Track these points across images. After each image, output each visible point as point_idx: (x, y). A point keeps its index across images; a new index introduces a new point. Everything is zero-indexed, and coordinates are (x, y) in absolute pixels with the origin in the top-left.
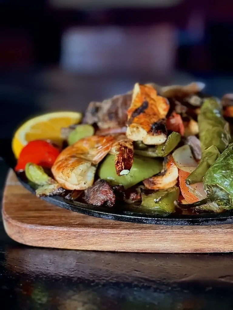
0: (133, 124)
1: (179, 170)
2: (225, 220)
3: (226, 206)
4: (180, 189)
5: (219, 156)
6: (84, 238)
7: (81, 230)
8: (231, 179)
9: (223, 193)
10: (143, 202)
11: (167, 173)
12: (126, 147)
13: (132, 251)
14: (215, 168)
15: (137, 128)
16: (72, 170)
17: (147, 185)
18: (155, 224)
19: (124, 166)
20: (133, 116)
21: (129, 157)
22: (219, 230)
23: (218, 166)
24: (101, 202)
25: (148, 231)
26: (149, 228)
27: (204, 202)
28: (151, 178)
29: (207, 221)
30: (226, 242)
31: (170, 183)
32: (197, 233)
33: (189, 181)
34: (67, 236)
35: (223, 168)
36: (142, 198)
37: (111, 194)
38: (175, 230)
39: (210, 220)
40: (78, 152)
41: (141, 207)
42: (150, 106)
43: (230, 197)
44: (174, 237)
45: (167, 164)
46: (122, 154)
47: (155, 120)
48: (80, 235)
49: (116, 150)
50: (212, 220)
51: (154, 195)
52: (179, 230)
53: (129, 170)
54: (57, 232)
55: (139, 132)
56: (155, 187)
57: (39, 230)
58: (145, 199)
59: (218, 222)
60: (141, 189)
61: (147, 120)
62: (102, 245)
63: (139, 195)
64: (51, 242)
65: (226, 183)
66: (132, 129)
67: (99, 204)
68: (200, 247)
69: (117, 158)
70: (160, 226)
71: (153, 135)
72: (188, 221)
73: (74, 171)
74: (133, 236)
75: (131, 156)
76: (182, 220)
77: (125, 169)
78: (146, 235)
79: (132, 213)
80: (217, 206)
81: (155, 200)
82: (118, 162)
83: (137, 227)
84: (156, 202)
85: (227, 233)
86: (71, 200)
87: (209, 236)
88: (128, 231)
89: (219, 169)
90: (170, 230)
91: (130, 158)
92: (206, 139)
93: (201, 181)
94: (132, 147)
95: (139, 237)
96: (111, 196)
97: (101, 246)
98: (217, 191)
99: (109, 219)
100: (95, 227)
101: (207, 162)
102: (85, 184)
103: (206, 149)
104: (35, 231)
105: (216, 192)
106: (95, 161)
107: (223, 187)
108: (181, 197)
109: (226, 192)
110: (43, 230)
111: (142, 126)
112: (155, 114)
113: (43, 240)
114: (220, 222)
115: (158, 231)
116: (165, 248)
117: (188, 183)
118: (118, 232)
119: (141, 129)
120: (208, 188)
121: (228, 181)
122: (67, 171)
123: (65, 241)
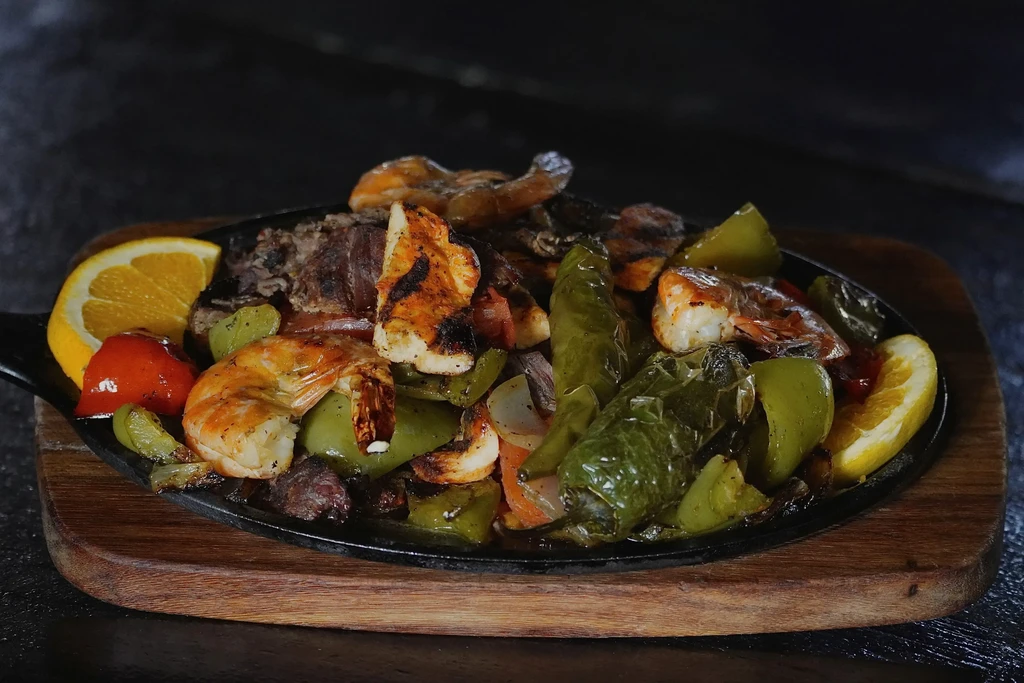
0: (394, 323)
1: (501, 441)
2: (603, 563)
3: (606, 534)
4: (502, 488)
5: (598, 412)
6: (269, 595)
7: (264, 576)
8: (619, 478)
9: (602, 506)
10: (411, 515)
11: (472, 448)
12: (376, 382)
13: (382, 630)
14: (587, 450)
15: (405, 333)
16: (247, 434)
17: (419, 473)
18: (445, 568)
19: (374, 431)
20: (392, 299)
21: (384, 406)
22: (588, 586)
23: (593, 444)
24: (316, 512)
25: (425, 584)
26: (426, 577)
27: (559, 524)
28: (430, 454)
29: (562, 566)
30: (600, 615)
31: (479, 471)
32: (537, 592)
33: (525, 473)
34: (230, 589)
35: (604, 451)
36: (410, 504)
37: (341, 495)
38: (487, 585)
39: (568, 563)
40: (252, 383)
41: (407, 525)
42: (433, 270)
43: (615, 515)
44: (484, 599)
45: (473, 424)
46: (367, 399)
47: (446, 312)
48: (260, 589)
49: (353, 387)
50: (573, 564)
51: (438, 499)
52: (496, 584)
53: (388, 441)
54: (207, 579)
55: (407, 343)
56: (442, 479)
57: (161, 571)
58: (418, 506)
59: (585, 569)
60: (407, 481)
61: (427, 309)
62: (312, 614)
63: (401, 496)
64: (188, 602)
65: (608, 485)
66: (391, 336)
67: (311, 517)
68: (542, 625)
69: (355, 409)
70: (450, 572)
71: (442, 353)
72: (521, 565)
73: (254, 436)
74: (388, 595)
75: (390, 406)
76: (507, 562)
77: (379, 438)
78: (419, 592)
79: (392, 543)
80: (586, 533)
81: (446, 514)
82: (360, 420)
83: (399, 573)
84: (449, 519)
85: (604, 593)
86: (240, 505)
87: (566, 600)
88: (378, 583)
89: (595, 452)
90: (475, 584)
91: (389, 410)
92: (568, 364)
93: (553, 473)
94: (388, 381)
95: (403, 597)
96: (341, 499)
97: (310, 616)
98: (588, 502)
99: (337, 553)
100: (298, 571)
101: (569, 428)
102: (274, 466)
103: (567, 392)
104: (151, 574)
105: (585, 503)
106: (295, 409)
107: (601, 493)
108: (503, 505)
109: (606, 504)
110: (169, 573)
111: (414, 328)
112: (445, 293)
113: (167, 597)
114: (590, 569)
115: (447, 584)
116: (460, 625)
117: (524, 479)
118: (353, 584)
119: (413, 337)
120: (569, 493)
121: (612, 480)
122: (236, 435)
123: (222, 600)
